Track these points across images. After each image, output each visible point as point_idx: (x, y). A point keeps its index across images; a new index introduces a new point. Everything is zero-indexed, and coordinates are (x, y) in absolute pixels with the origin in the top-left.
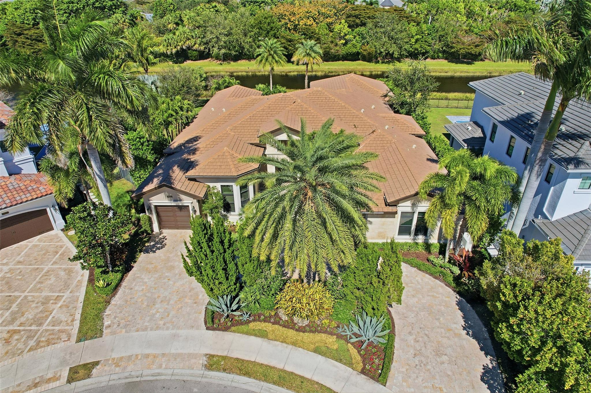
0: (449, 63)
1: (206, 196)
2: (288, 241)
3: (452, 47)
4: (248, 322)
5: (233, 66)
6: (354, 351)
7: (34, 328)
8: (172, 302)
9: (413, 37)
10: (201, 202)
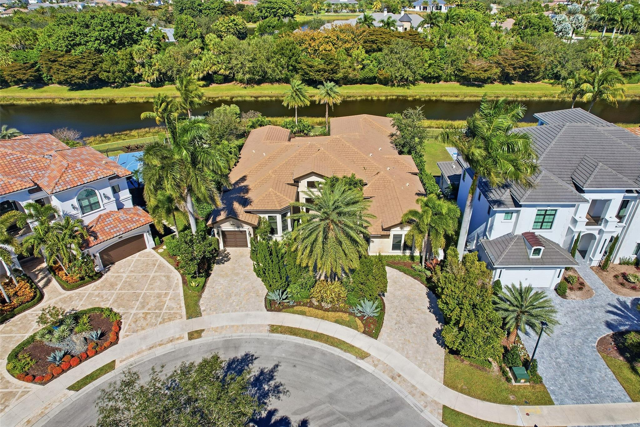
0: (461, 86)
1: (259, 223)
2: (319, 255)
3: (463, 72)
4: (293, 306)
5: (257, 90)
6: (359, 322)
7: (157, 311)
8: (242, 295)
9: (426, 61)
10: (255, 228)
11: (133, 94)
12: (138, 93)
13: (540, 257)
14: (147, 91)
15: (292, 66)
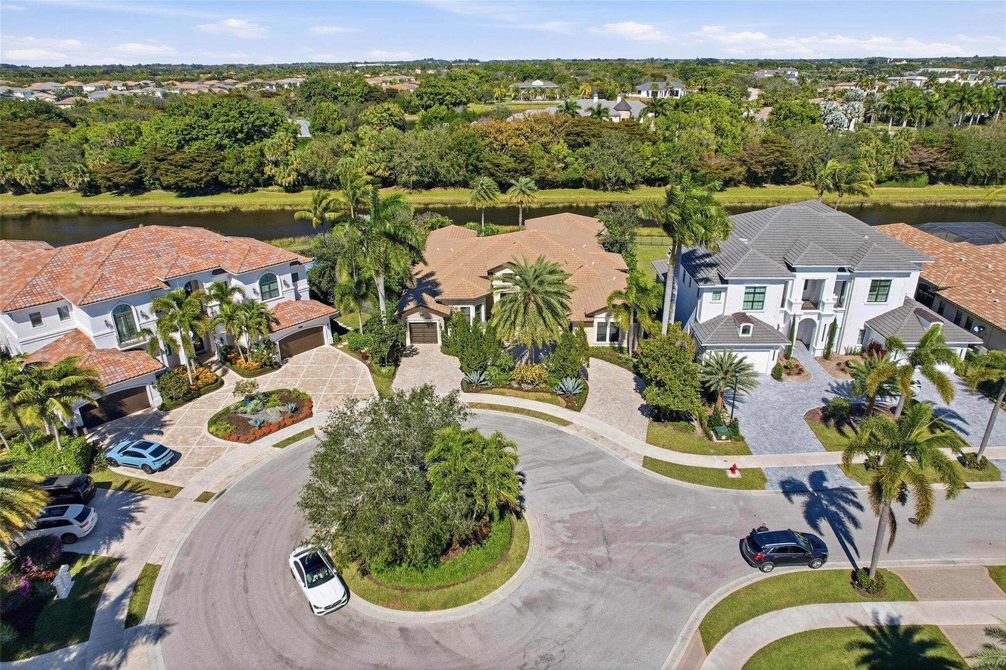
1: (450, 315)
3: (697, 171)
6: (561, 399)
7: (347, 393)
9: (648, 159)
10: (447, 319)
11: (262, 200)
12: (269, 200)
13: (750, 335)
14: (280, 197)
15: (472, 165)
